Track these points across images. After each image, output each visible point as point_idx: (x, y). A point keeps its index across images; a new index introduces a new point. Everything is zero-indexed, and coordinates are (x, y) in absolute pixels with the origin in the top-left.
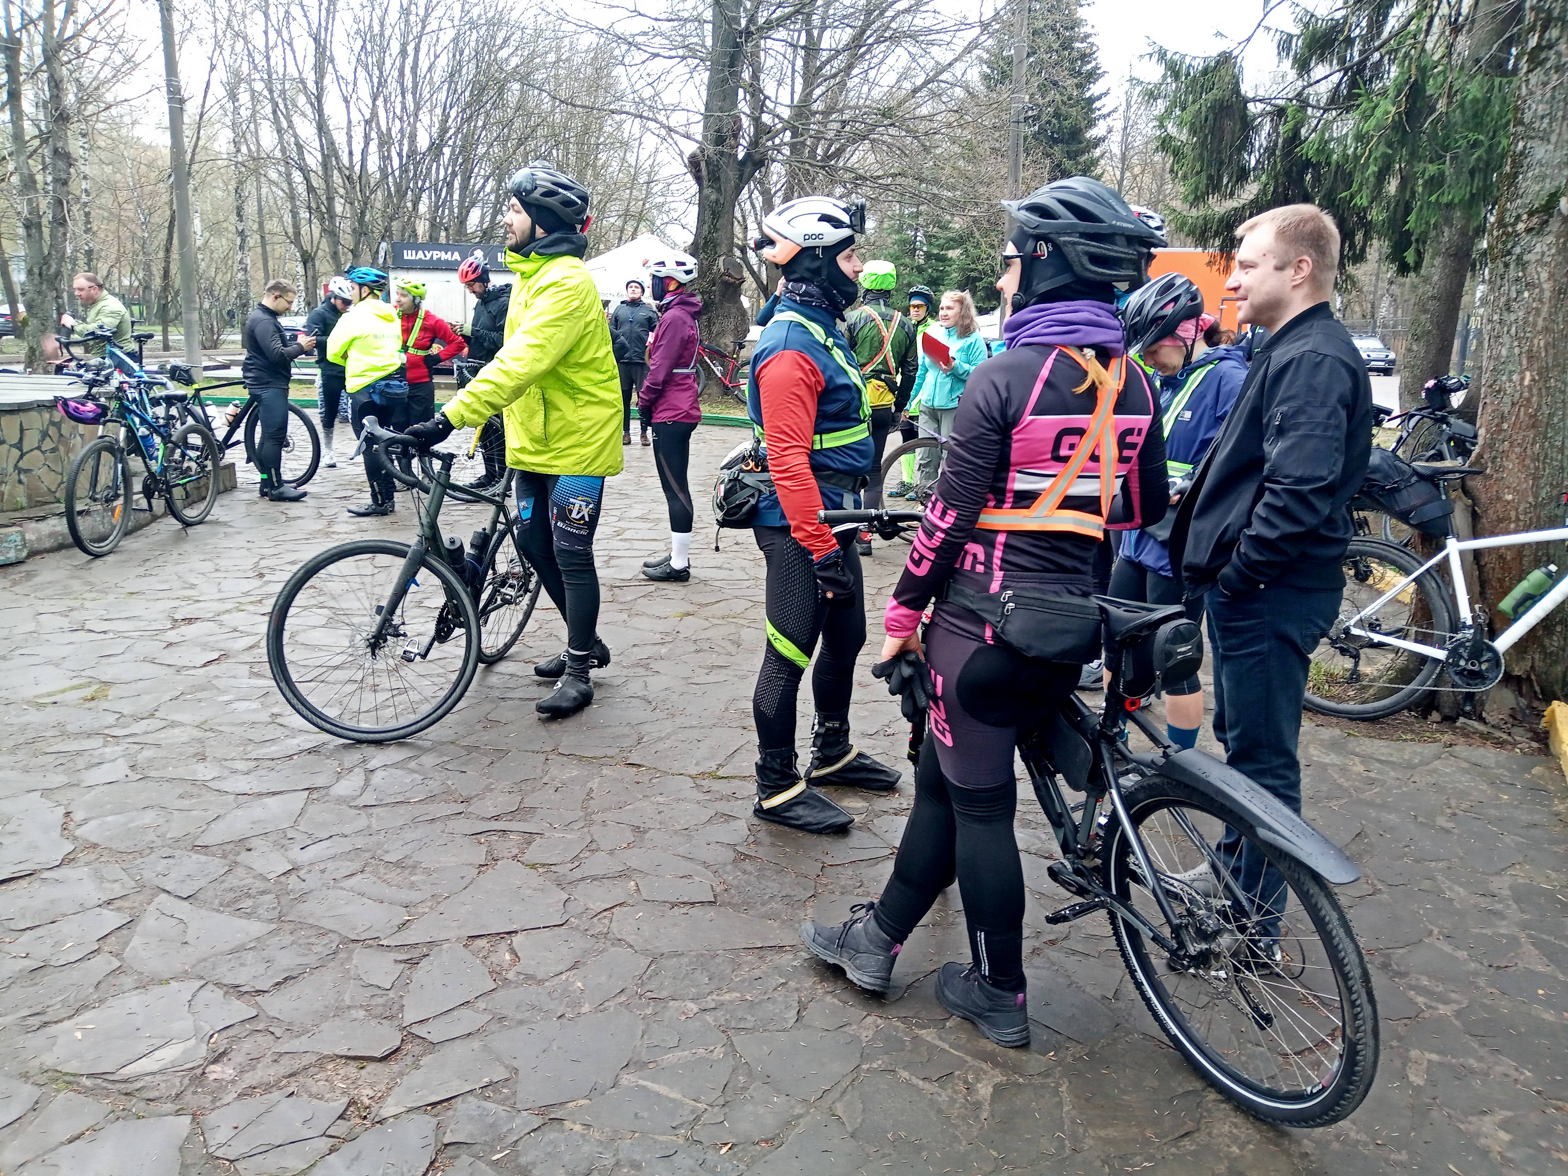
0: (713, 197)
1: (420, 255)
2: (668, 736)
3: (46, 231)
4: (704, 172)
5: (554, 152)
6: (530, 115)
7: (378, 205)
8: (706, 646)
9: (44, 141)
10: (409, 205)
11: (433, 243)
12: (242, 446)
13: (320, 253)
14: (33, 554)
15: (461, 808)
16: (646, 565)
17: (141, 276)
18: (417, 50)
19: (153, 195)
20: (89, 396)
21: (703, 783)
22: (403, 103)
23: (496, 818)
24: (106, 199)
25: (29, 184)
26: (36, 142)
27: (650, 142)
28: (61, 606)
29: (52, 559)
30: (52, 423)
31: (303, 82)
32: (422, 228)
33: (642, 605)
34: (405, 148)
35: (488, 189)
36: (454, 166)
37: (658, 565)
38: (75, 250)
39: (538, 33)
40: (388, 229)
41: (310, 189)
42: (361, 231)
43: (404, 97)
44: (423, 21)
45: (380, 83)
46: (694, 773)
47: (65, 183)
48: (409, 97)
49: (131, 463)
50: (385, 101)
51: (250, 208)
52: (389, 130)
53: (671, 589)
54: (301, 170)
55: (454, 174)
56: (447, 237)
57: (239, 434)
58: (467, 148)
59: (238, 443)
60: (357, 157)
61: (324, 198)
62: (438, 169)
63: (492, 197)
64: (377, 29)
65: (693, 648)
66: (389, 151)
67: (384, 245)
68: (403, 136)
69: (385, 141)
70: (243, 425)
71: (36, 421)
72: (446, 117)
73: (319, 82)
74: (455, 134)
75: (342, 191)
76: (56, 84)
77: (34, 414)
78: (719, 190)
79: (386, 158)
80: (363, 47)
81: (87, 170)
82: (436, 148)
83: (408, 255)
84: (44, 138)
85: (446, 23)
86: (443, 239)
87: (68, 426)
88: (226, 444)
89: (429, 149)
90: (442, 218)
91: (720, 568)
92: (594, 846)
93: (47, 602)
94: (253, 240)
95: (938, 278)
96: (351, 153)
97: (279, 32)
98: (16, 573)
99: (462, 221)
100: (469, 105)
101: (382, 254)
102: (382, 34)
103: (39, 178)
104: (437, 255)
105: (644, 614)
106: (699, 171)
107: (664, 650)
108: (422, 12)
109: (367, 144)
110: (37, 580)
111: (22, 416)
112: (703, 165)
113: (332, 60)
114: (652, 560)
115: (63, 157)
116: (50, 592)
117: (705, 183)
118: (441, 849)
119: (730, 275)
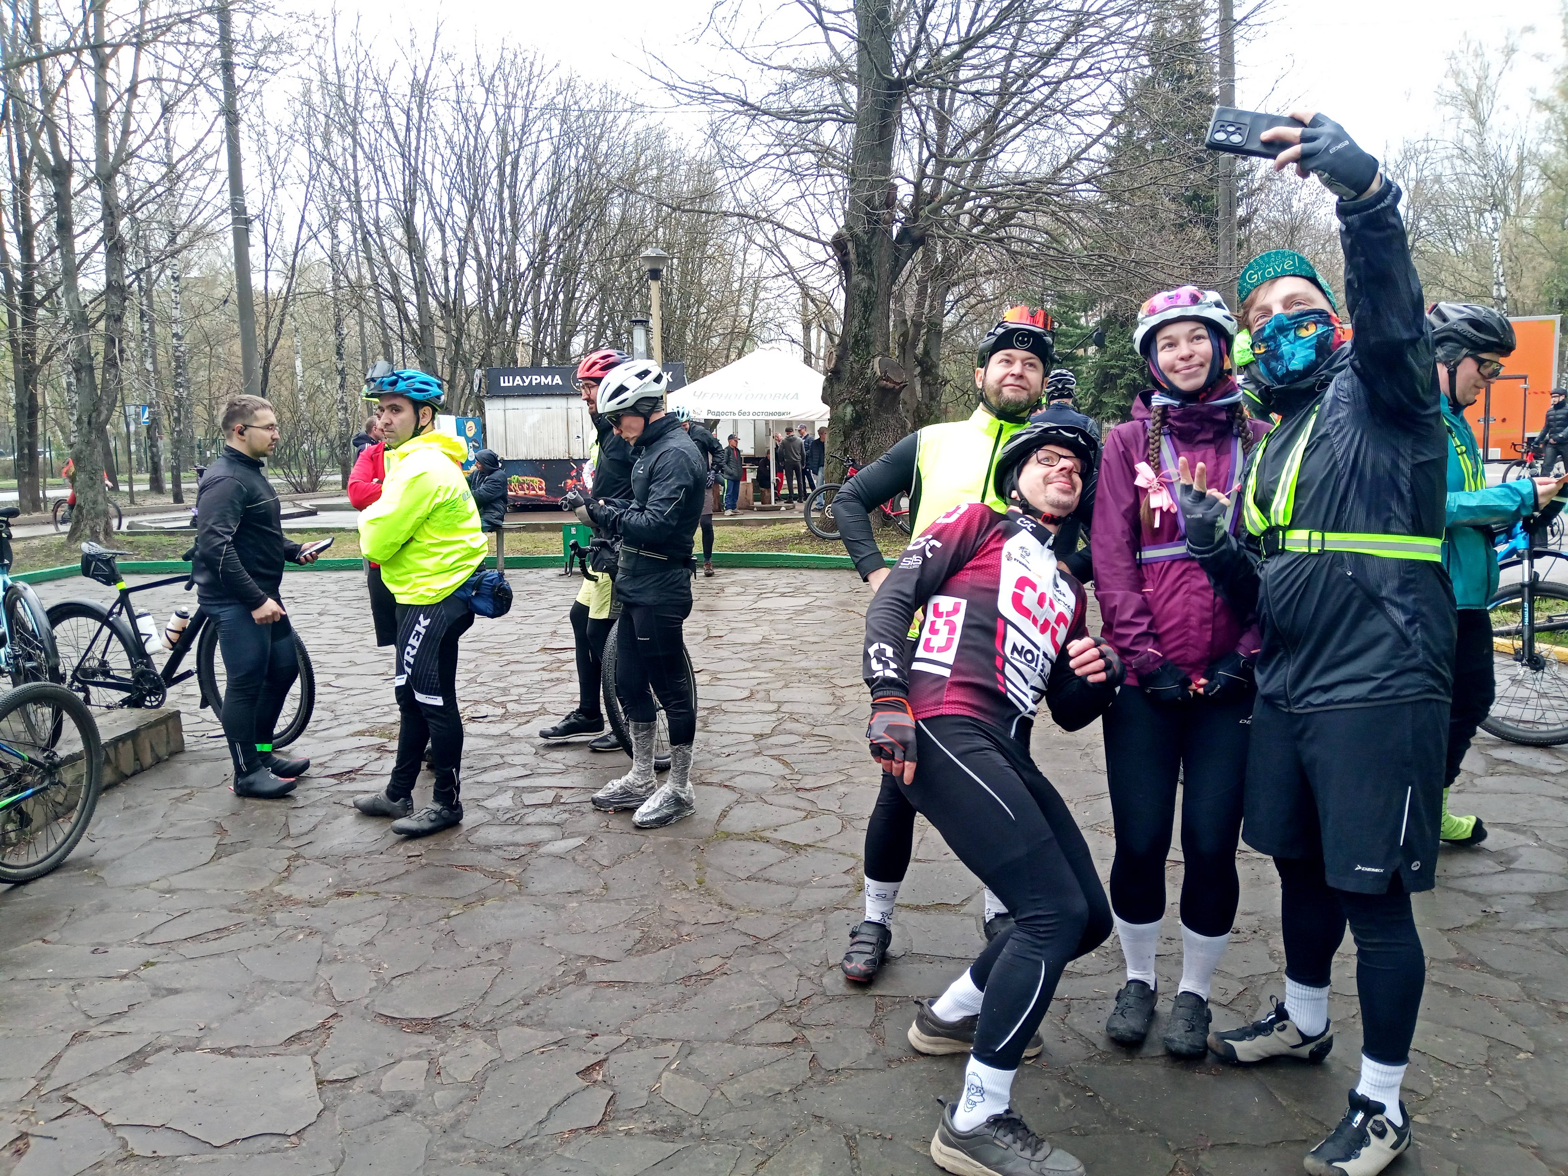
0: (864, 285)
4: (852, 256)
10: (509, 329)
11: (535, 368)
18: (515, 163)
25: (79, 322)
32: (523, 357)
34: (505, 270)
42: (457, 361)
44: (521, 138)
47: (119, 319)
51: (349, 345)
54: (394, 300)
56: (549, 362)
58: (568, 268)
67: (480, 374)
72: (546, 236)
74: (557, 253)
78: (871, 276)
79: (484, 285)
82: (536, 268)
83: (505, 382)
86: (545, 362)
89: (529, 269)
90: (543, 343)
96: (446, 280)
100: (570, 222)
101: (477, 382)
104: (536, 379)
106: (847, 254)
113: (425, 183)
117: (854, 269)
119: (888, 379)
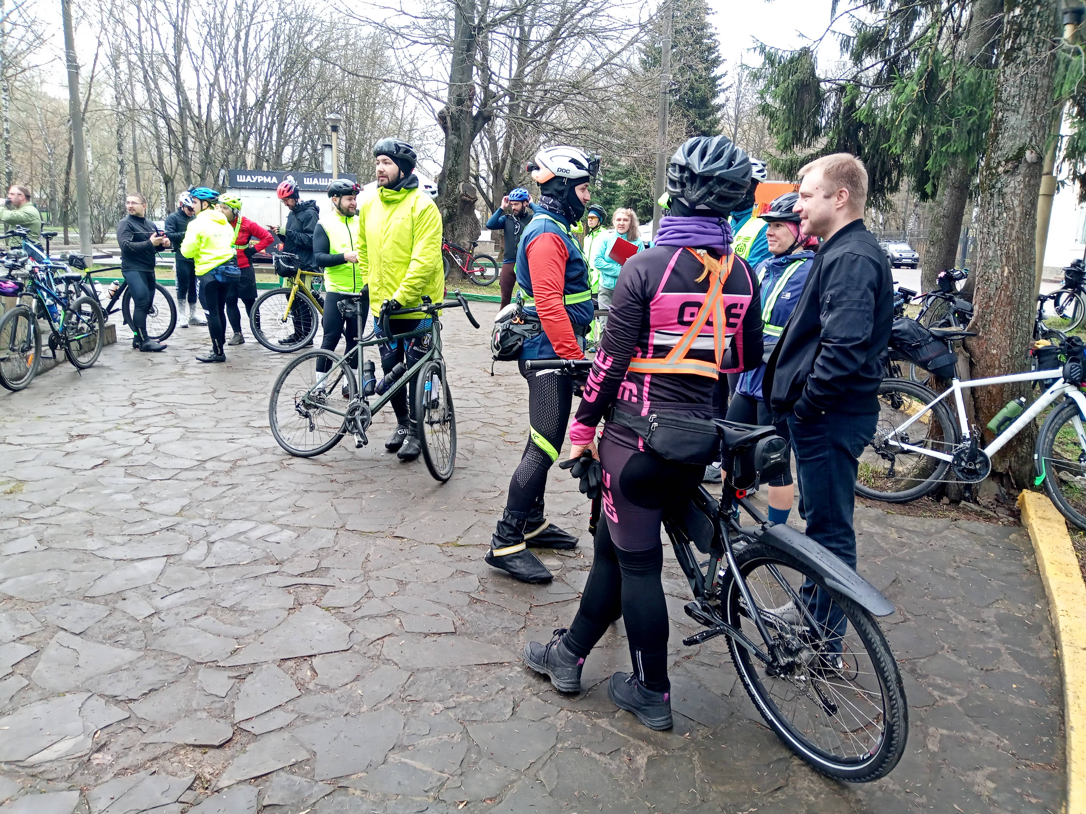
0: (455, 141)
1: (249, 179)
2: (423, 517)
4: (449, 124)
5: (344, 108)
6: (326, 82)
7: (219, 143)
10: (241, 143)
11: (258, 170)
12: (120, 313)
13: (177, 176)
15: (276, 568)
17: (48, 191)
18: (247, 35)
19: (56, 134)
20: (9, 277)
21: (447, 549)
22: (237, 72)
23: (302, 575)
24: (22, 135)
27: (411, 102)
31: (165, 56)
32: (250, 160)
34: (239, 104)
35: (297, 133)
36: (273, 117)
39: (333, 25)
40: (226, 161)
41: (171, 131)
42: (207, 162)
43: (237, 68)
44: (252, 16)
45: (220, 58)
46: (441, 542)
48: (241, 68)
49: (40, 324)
50: (225, 71)
51: (128, 145)
52: (227, 91)
54: (164, 118)
55: (273, 122)
56: (268, 166)
57: (119, 304)
58: (282, 103)
59: (117, 310)
61: (180, 138)
62: (261, 118)
63: (300, 139)
64: (218, 20)
66: (227, 106)
67: (223, 171)
68: (237, 95)
69: (224, 99)
70: (121, 298)
72: (267, 82)
73: (177, 57)
74: (274, 94)
75: (193, 133)
78: (459, 137)
79: (224, 110)
80: (209, 33)
81: (7, 115)
82: (260, 105)
83: (240, 179)
85: (267, 17)
86: (265, 168)
88: (109, 311)
89: (256, 104)
90: (264, 153)
92: (370, 594)
94: (130, 167)
95: (611, 199)
96: (200, 107)
97: (148, 21)
99: (279, 155)
100: (284, 74)
101: (221, 178)
102: (222, 24)
104: (260, 179)
106: (446, 123)
108: (250, 9)
109: (211, 101)
112: (448, 119)
113: (186, 41)
117: (450, 132)
118: (262, 597)
119: (467, 196)
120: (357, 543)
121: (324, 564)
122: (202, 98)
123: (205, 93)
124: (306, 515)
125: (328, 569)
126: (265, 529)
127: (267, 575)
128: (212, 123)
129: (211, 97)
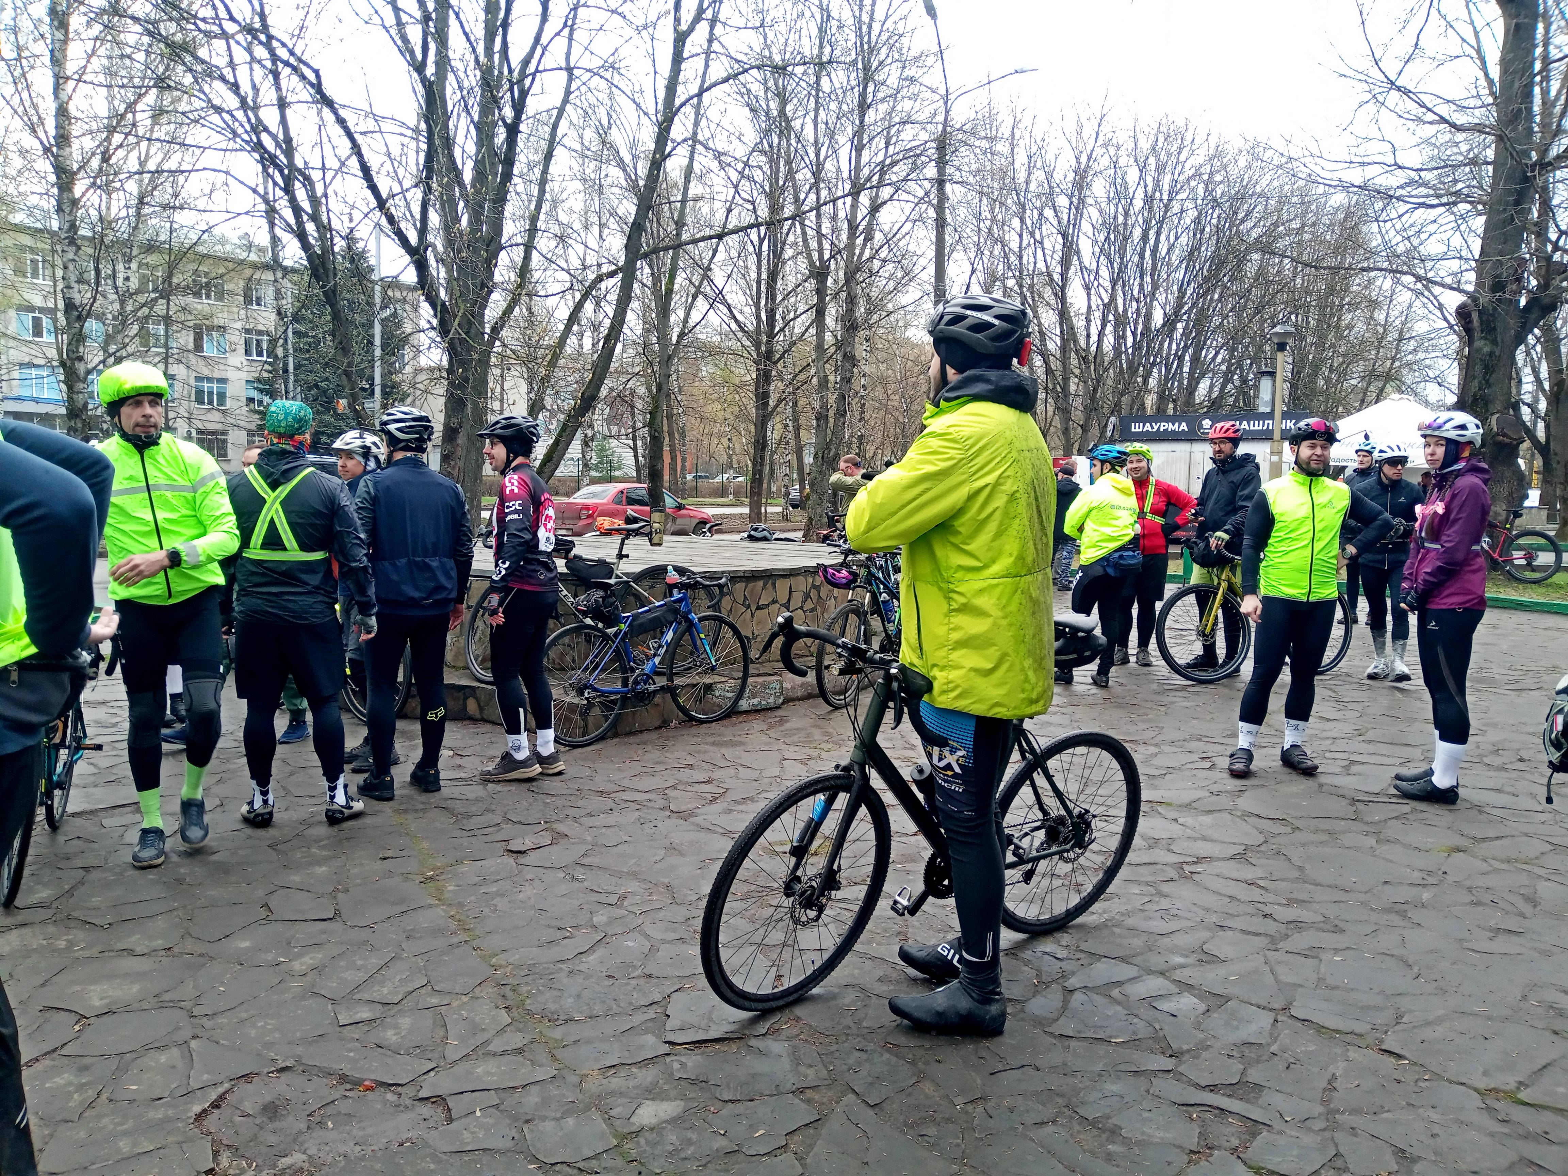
0: (1487, 349)
1: (1148, 427)
2: (1439, 1021)
3: (831, 421)
4: (1476, 324)
5: (1293, 317)
6: (1269, 283)
7: (1110, 382)
8: (1486, 898)
9: (838, 348)
10: (1139, 380)
11: (1160, 414)
13: (1052, 429)
14: (787, 701)
15: (1168, 1063)
16: (1398, 777)
20: (844, 564)
22: (1141, 285)
23: (1212, 1088)
25: (824, 383)
26: (833, 349)
28: (802, 754)
29: (802, 708)
30: (814, 586)
31: (1050, 275)
32: (1150, 401)
33: (1394, 829)
34: (1140, 328)
35: (1219, 358)
36: (1187, 339)
37: (1416, 779)
38: (851, 436)
39: (1283, 201)
40: (1118, 404)
41: (1049, 371)
42: (1092, 408)
43: (1141, 278)
45: (1120, 269)
46: (1482, 1085)
47: (849, 381)
48: (1148, 279)
49: (873, 623)
50: (1124, 286)
52: (1125, 310)
53: (1432, 812)
55: (1186, 348)
60: (1094, 338)
61: (1060, 379)
62: (1170, 344)
63: (1224, 368)
64: (1121, 219)
65: (1468, 898)
66: (1124, 331)
68: (1138, 315)
69: (1121, 322)
71: (801, 584)
73: (1064, 275)
75: (1077, 371)
76: (851, 300)
77: (801, 578)
78: (1494, 342)
79: (1120, 338)
80: (1107, 238)
81: (867, 369)
83: (1136, 428)
84: (839, 345)
85: (1189, 204)
86: (1170, 412)
87: (826, 589)
89: (1163, 325)
90: (1170, 391)
91: (1499, 791)
93: (792, 749)
96: (1088, 336)
97: (1032, 234)
98: (772, 718)
99: (1191, 392)
101: (1110, 427)
102: (1126, 224)
103: (831, 378)
104: (1164, 426)
105: (1397, 841)
106: (1471, 322)
107: (1426, 895)
108: (1165, 197)
109: (1104, 326)
110: (788, 725)
111: (793, 581)
112: (1475, 316)
114: (1405, 772)
115: (850, 359)
116: (795, 738)
117: (1477, 335)
118: (1146, 1115)
120: (1312, 1048)
121: (1255, 1075)
122: (1093, 324)
123: (1097, 316)
124: (1221, 971)
125: (1258, 1087)
126: (1153, 985)
127: (1155, 1073)
128: (1103, 355)
129: (1104, 322)
